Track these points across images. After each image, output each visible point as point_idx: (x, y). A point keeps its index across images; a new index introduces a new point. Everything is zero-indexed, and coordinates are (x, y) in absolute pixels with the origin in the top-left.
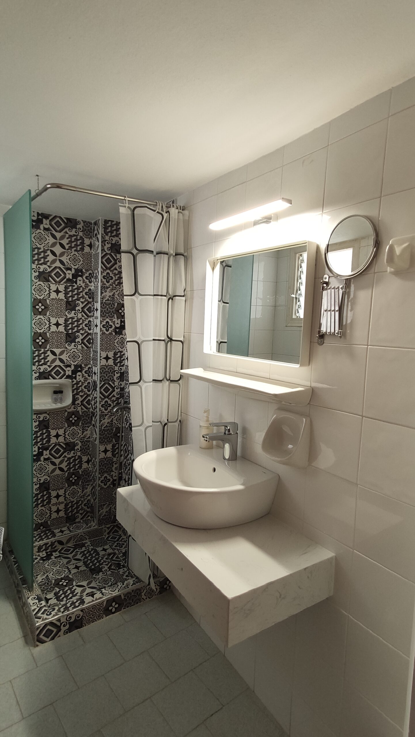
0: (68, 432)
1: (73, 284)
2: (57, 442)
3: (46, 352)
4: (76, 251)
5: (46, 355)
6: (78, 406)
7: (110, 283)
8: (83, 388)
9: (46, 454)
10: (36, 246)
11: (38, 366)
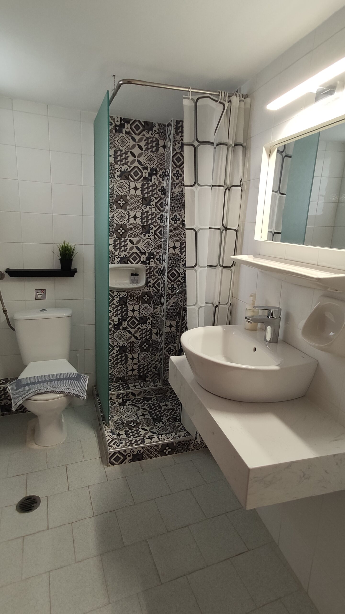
0: (142, 308)
1: (149, 181)
2: (133, 316)
3: (126, 241)
4: (151, 151)
5: (126, 243)
6: (151, 287)
7: (179, 180)
8: (155, 273)
9: (125, 324)
10: (119, 149)
11: (119, 252)
